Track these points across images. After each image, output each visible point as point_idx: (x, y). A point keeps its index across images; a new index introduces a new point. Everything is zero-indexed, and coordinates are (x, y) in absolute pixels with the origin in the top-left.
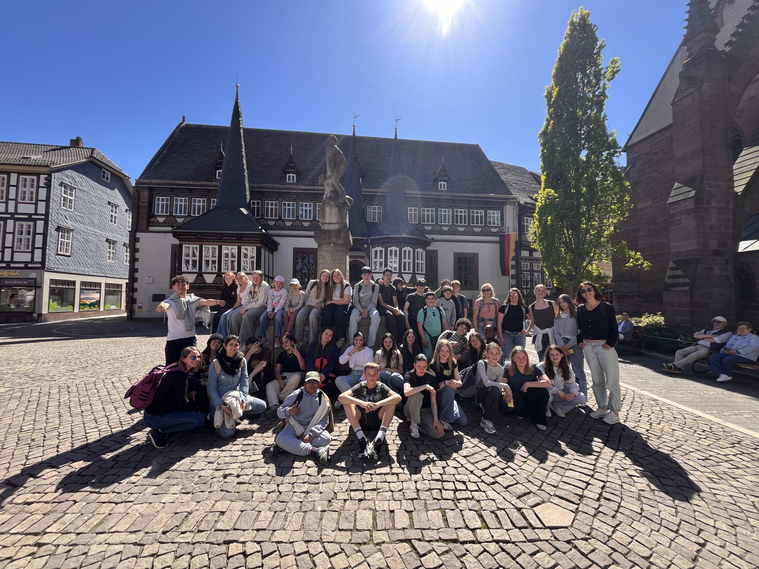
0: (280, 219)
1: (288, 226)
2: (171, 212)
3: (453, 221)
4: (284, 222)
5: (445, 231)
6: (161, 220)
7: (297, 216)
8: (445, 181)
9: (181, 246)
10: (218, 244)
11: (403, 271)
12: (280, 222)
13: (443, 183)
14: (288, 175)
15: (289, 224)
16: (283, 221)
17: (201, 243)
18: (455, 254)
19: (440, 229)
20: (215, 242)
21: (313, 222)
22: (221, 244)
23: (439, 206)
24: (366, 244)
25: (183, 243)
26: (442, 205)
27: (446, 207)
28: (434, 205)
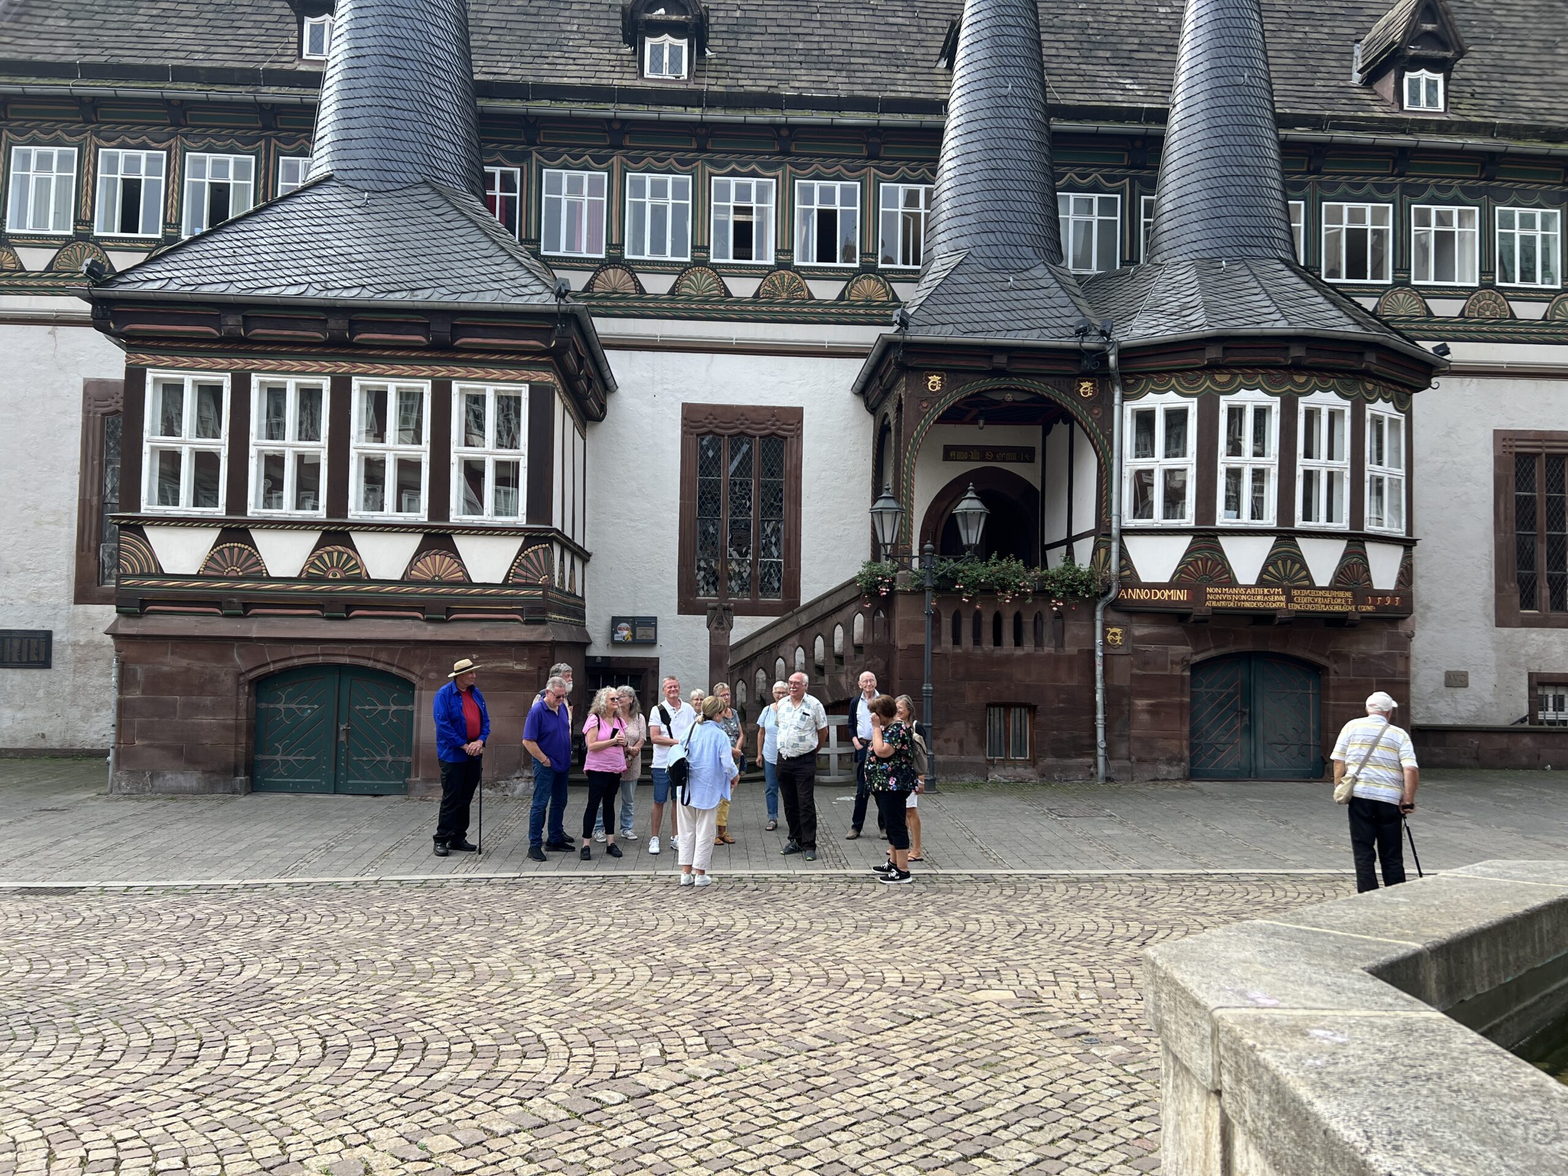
0: (615, 260)
1: (656, 298)
2: (84, 221)
3: (1486, 270)
4: (633, 274)
5: (1448, 320)
6: (35, 260)
7: (700, 248)
8: (1433, 65)
9: (135, 377)
10: (330, 367)
11: (1299, 524)
12: (615, 277)
13: (1424, 75)
14: (649, 42)
15: (657, 285)
16: (631, 268)
17: (239, 364)
19: (1416, 309)
20: (315, 357)
21: (774, 277)
22: (344, 367)
23: (1415, 192)
24: (1086, 376)
25: (148, 359)
26: (1425, 187)
27: (1451, 194)
28: (1389, 188)
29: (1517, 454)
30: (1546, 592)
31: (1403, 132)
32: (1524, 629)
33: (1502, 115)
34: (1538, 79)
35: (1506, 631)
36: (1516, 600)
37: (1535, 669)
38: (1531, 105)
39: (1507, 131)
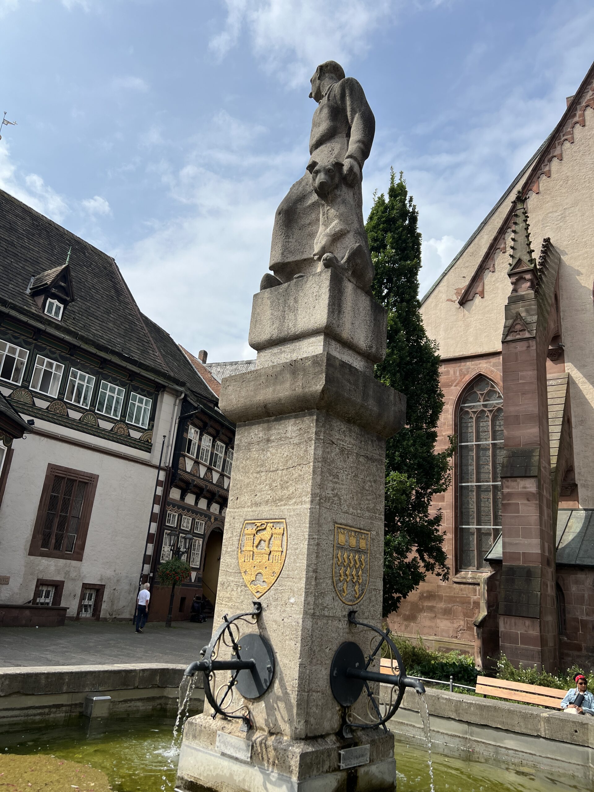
3: (62, 392)
5: (40, 409)
8: (61, 300)
13: (56, 302)
18: (52, 467)
19: (28, 400)
23: (41, 350)
26: (45, 349)
27: (54, 356)
28: (30, 344)
29: (56, 476)
30: (53, 541)
31: (41, 322)
32: (40, 558)
33: (83, 331)
34: (100, 323)
35: (32, 558)
36: (40, 543)
37: (40, 577)
38: (95, 332)
39: (82, 338)
